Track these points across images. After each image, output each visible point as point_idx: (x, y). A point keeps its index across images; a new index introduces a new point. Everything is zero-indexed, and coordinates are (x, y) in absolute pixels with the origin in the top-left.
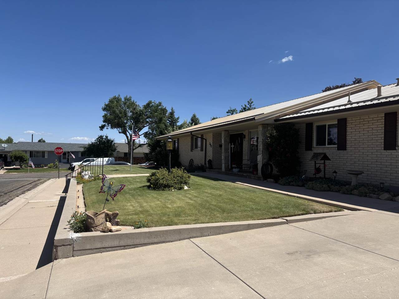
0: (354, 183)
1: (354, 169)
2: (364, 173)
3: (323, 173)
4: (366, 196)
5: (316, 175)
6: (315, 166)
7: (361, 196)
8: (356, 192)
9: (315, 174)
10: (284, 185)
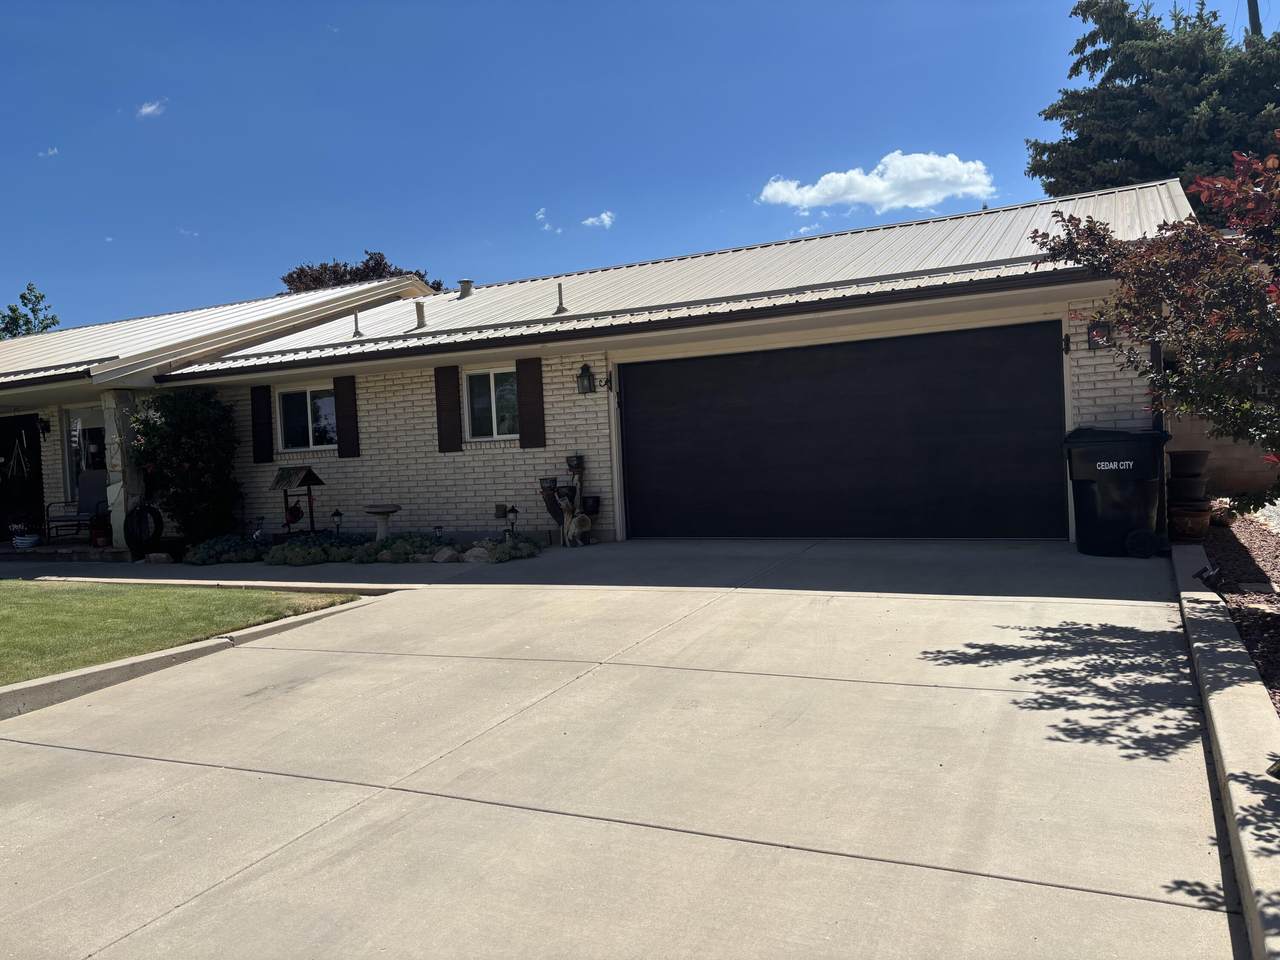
0: (381, 534)
1: (381, 503)
2: (400, 509)
3: (309, 520)
4: (407, 561)
5: (292, 525)
6: (286, 502)
7: (396, 562)
8: (385, 554)
9: (287, 525)
10: (204, 563)
